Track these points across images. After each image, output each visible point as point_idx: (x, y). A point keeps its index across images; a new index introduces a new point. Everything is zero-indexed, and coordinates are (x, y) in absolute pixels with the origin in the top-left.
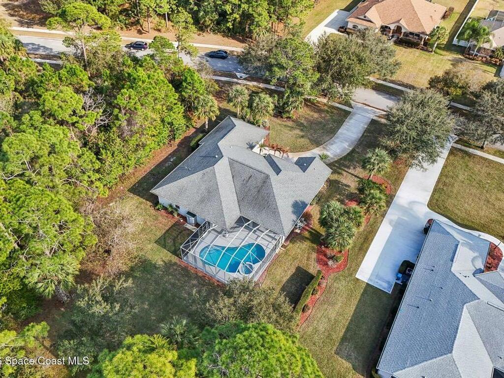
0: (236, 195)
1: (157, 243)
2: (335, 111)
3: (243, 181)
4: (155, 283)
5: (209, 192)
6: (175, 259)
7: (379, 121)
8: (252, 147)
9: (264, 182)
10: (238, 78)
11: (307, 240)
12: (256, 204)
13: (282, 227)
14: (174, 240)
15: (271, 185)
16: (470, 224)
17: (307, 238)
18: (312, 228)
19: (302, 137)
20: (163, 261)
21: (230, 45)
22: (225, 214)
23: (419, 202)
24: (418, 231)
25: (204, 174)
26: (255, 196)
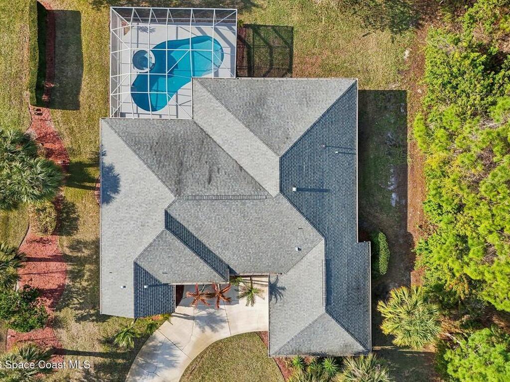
0: (218, 142)
1: (290, 29)
3: (219, 169)
5: (259, 116)
6: (247, 18)
9: (179, 182)
11: (90, 162)
12: (176, 143)
13: (114, 129)
14: (271, 47)
15: (164, 182)
17: (90, 165)
18: (94, 189)
22: (211, 96)
25: (287, 138)
26: (184, 154)
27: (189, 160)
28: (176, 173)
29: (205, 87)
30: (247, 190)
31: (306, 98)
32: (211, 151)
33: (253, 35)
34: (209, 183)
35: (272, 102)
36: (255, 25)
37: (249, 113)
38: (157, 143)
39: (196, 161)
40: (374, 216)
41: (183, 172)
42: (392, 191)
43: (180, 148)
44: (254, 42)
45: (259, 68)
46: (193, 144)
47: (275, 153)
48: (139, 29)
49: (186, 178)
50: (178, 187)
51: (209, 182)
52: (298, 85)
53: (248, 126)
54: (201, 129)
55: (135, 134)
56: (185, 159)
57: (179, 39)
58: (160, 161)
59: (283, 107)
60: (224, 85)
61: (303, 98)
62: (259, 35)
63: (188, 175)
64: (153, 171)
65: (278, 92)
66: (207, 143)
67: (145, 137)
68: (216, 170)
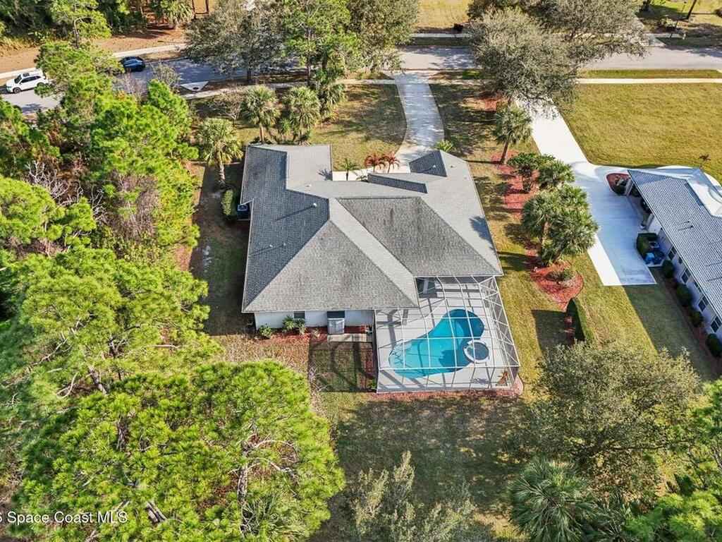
2: (375, 91)
3: (385, 224)
4: (371, 453)
5: (349, 264)
7: (438, 84)
8: (329, 177)
9: (419, 211)
10: (191, 92)
12: (427, 249)
13: (487, 263)
14: (335, 371)
15: (432, 210)
16: (647, 163)
19: (367, 139)
20: (350, 411)
21: (130, 47)
22: (398, 286)
23: (578, 162)
24: (611, 196)
25: (322, 239)
26: (417, 238)
27: (412, 232)
28: (422, 219)
29: (405, 296)
30: (356, 205)
31: (301, 285)
32: (393, 242)
33: (356, 382)
35: (337, 280)
36: (355, 392)
37: (359, 266)
38: (444, 249)
39: (406, 232)
40: (229, 238)
41: (416, 220)
42: (208, 256)
43: (422, 244)
44: (355, 375)
45: (348, 350)
46: (411, 249)
47: (333, 224)
48: (490, 383)
49: (413, 214)
50: (419, 207)
51: (392, 211)
53: (360, 251)
54: (404, 265)
55: (467, 259)
56: (416, 233)
57: (441, 374)
58: (438, 230)
59: (325, 274)
61: (304, 285)
62: (349, 383)
63: (411, 218)
64: (443, 220)
66: (397, 250)
67: (456, 255)
68: (386, 223)
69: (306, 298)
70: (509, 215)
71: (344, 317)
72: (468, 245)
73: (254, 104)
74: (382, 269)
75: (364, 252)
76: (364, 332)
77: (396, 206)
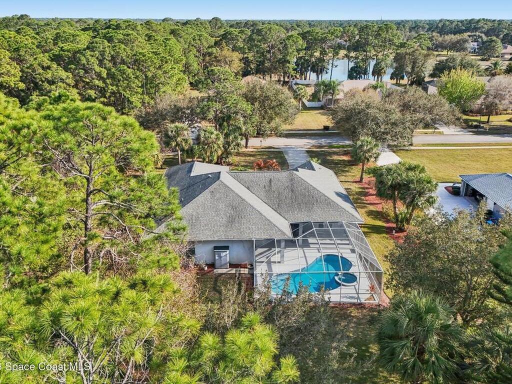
0: (267, 205)
3: (264, 188)
9: (292, 180)
11: (371, 234)
12: (299, 204)
13: (350, 214)
15: (302, 179)
17: (369, 232)
22: (275, 223)
25: (213, 192)
26: (291, 197)
27: (287, 193)
28: (295, 185)
29: (280, 230)
30: (242, 176)
31: (192, 222)
32: (271, 199)
34: (271, 179)
35: (223, 219)
37: (242, 209)
38: (313, 204)
39: (281, 193)
41: (290, 186)
43: (295, 201)
46: (286, 205)
47: (222, 182)
48: (358, 299)
49: (287, 182)
52: (197, 234)
53: (243, 200)
54: (281, 215)
55: (333, 211)
56: (290, 194)
58: (308, 192)
59: (213, 215)
60: (264, 233)
61: (195, 223)
63: (286, 184)
65: (216, 227)
66: (275, 205)
67: (324, 209)
68: (266, 187)
69: (195, 231)
70: (367, 206)
71: (228, 249)
72: (333, 201)
73: (174, 132)
74: (261, 212)
75: (246, 200)
76: (247, 268)
77: (274, 177)
